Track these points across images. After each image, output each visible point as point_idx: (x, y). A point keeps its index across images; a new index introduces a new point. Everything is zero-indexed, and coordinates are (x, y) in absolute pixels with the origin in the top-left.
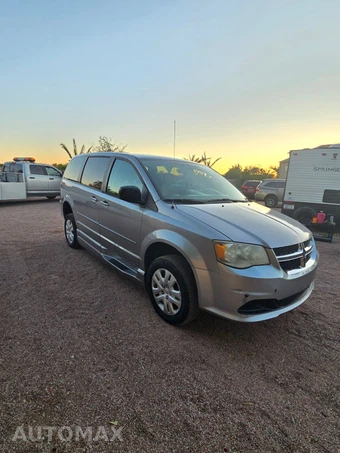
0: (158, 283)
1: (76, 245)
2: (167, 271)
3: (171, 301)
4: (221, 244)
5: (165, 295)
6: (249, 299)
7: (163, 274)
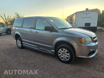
0: (61, 53)
1: (23, 47)
2: (64, 49)
3: (66, 57)
4: (81, 38)
5: (63, 56)
6: (90, 52)
7: (62, 50)
